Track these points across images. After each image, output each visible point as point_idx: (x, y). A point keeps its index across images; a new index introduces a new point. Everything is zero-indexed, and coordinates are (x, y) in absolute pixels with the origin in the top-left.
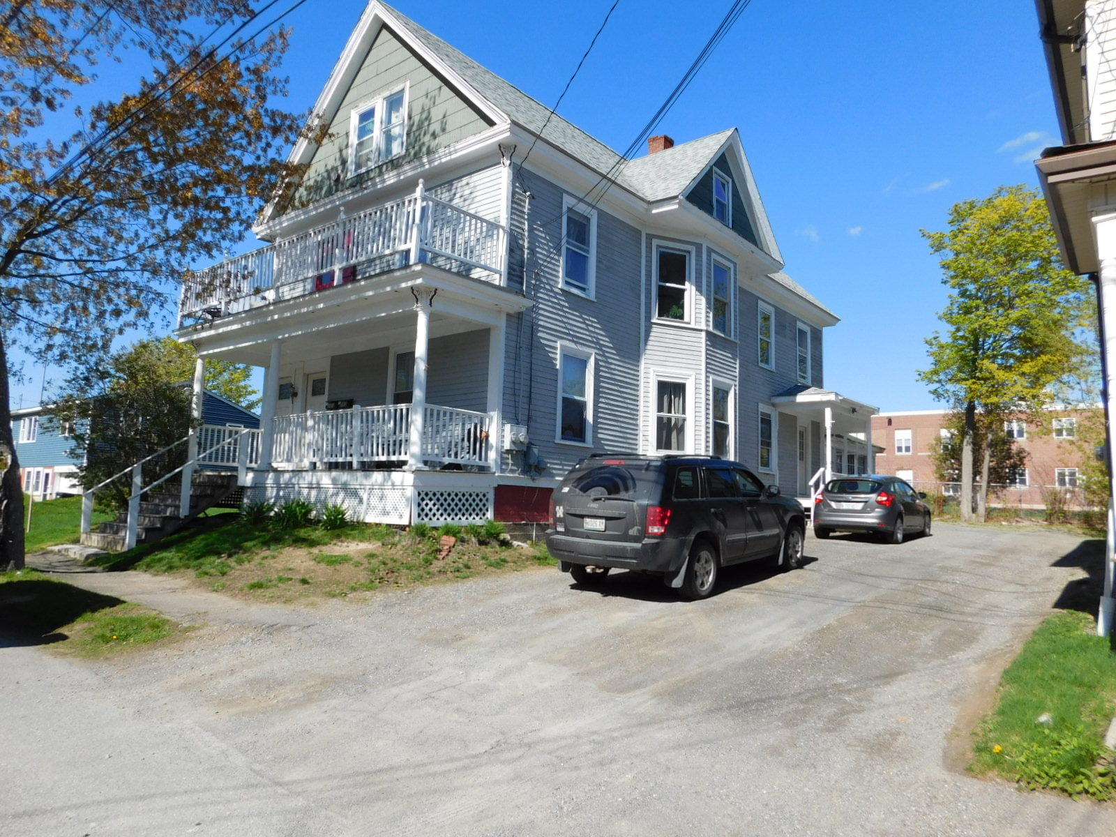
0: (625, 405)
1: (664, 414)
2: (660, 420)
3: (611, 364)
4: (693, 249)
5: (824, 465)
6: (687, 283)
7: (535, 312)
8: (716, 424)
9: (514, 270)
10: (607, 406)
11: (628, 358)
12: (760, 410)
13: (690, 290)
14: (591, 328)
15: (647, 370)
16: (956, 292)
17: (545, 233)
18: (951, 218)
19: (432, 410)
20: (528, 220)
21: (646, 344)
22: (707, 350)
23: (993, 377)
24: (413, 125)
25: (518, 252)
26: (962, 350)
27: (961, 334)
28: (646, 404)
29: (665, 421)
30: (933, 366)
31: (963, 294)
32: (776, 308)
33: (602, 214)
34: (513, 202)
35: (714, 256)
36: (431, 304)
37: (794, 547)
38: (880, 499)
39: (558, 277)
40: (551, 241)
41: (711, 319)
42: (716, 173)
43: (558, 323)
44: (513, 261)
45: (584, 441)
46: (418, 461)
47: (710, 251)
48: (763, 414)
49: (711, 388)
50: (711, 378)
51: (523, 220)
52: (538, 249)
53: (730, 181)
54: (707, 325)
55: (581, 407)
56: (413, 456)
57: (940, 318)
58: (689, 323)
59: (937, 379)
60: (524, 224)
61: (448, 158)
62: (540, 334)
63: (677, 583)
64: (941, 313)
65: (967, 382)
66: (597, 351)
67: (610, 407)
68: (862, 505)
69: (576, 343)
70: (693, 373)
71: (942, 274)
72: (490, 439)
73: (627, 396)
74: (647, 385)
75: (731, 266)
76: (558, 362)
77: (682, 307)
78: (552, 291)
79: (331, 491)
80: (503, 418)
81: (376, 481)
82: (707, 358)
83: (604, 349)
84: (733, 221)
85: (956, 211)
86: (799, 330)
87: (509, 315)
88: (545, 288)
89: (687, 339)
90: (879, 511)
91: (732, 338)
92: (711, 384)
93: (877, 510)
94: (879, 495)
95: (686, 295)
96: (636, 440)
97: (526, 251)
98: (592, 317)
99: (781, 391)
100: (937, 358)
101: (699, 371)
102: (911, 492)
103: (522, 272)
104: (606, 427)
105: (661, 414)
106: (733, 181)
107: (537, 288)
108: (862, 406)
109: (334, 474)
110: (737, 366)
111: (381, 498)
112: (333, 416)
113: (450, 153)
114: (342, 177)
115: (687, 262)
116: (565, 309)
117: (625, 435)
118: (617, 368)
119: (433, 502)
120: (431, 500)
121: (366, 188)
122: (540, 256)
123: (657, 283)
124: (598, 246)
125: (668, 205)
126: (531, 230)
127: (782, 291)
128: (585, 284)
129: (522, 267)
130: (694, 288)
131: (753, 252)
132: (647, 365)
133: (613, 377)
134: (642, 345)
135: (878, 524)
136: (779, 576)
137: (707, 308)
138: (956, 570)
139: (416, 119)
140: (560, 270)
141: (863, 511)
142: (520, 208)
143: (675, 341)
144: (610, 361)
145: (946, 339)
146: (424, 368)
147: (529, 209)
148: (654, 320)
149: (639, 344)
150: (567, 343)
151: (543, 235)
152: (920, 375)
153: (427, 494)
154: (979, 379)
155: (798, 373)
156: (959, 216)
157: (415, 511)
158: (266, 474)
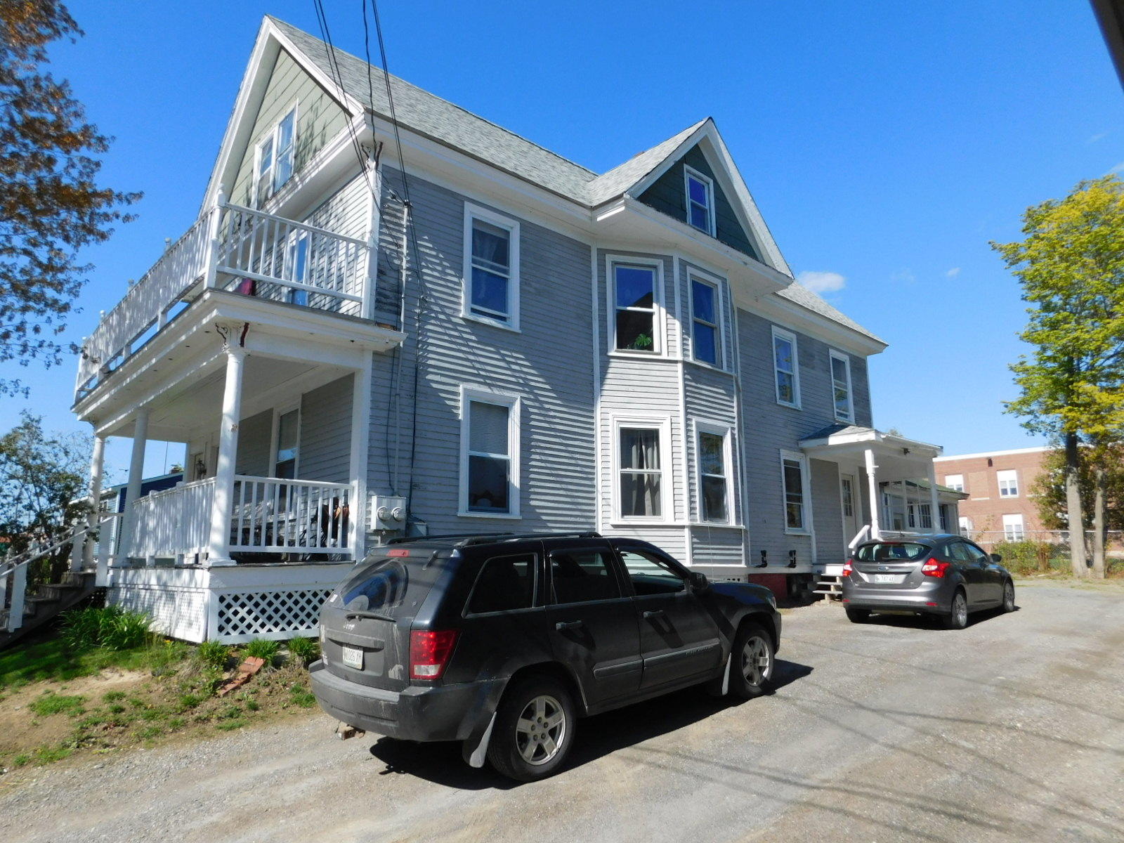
0: (573, 462)
1: (634, 470)
2: (625, 479)
3: (549, 410)
4: (660, 263)
5: (870, 522)
6: (655, 305)
7: (421, 349)
8: (704, 480)
9: (386, 297)
10: (543, 465)
11: (576, 402)
12: (782, 458)
13: (658, 313)
14: (514, 367)
15: (604, 416)
16: (1037, 306)
17: (439, 251)
18: (1024, 225)
19: (249, 485)
20: (407, 234)
21: (602, 384)
22: (685, 386)
23: (1094, 402)
24: (300, 146)
25: (394, 275)
26: (1053, 373)
27: (1049, 353)
28: (605, 459)
29: (634, 478)
30: (1022, 395)
31: (1047, 308)
32: (798, 334)
33: (526, 227)
34: (382, 213)
35: (690, 270)
36: (242, 344)
37: (755, 661)
38: (926, 568)
39: (459, 304)
40: (445, 260)
41: (690, 348)
42: (688, 171)
43: (460, 362)
44: (383, 285)
45: (507, 512)
46: (222, 554)
47: (684, 264)
48: (786, 462)
49: (694, 434)
50: (694, 420)
51: (399, 235)
52: (425, 270)
53: (711, 182)
54: (685, 355)
55: (503, 467)
56: (215, 547)
57: (1021, 338)
58: (659, 354)
59: (1028, 410)
60: (402, 239)
61: (317, 171)
62: (429, 377)
63: (476, 759)
64: (1022, 333)
65: (1061, 410)
66: (525, 395)
67: (549, 465)
68: (903, 576)
69: (489, 385)
70: (667, 415)
71: (1021, 289)
72: (350, 517)
73: (576, 450)
74: (604, 434)
75: (719, 282)
76: (460, 412)
77: (650, 335)
78: (450, 322)
80: (369, 489)
81: (185, 581)
82: (686, 396)
83: (536, 391)
84: (717, 229)
85: (1030, 216)
86: (834, 359)
87: (376, 354)
88: (437, 318)
89: (658, 373)
90: (927, 586)
91: (725, 370)
92: (694, 428)
93: (924, 583)
94: (926, 563)
95: (655, 319)
96: (594, 505)
97: (404, 273)
98: (517, 352)
99: (812, 433)
100: (1026, 386)
101: (675, 414)
102: (978, 555)
103: (399, 299)
104: (540, 490)
105: (628, 470)
106: (715, 182)
107: (424, 319)
108: (916, 446)
110: (735, 404)
111: (189, 604)
112: (165, 496)
113: (317, 165)
115: (654, 279)
116: (471, 344)
117: (576, 500)
118: (558, 414)
119: (246, 609)
120: (243, 606)
122: (429, 278)
123: (614, 306)
124: (522, 264)
125: (613, 207)
126: (413, 246)
127: (801, 313)
128: (505, 311)
129: (399, 292)
130: (663, 311)
131: (746, 264)
132: (604, 410)
133: (553, 426)
134: (597, 385)
135: (928, 603)
136: (723, 713)
137: (683, 334)
138: (1026, 691)
139: (303, 137)
140: (462, 295)
141: (905, 585)
142: (395, 220)
143: (640, 378)
144: (547, 406)
145: (1032, 362)
146: (231, 427)
147: (408, 221)
148: (612, 353)
149: (592, 384)
150: (475, 387)
151: (434, 253)
152: (1006, 406)
153: (236, 599)
154: (1077, 405)
155: (836, 410)
156: (1033, 221)
157: (215, 622)
158: (119, 571)
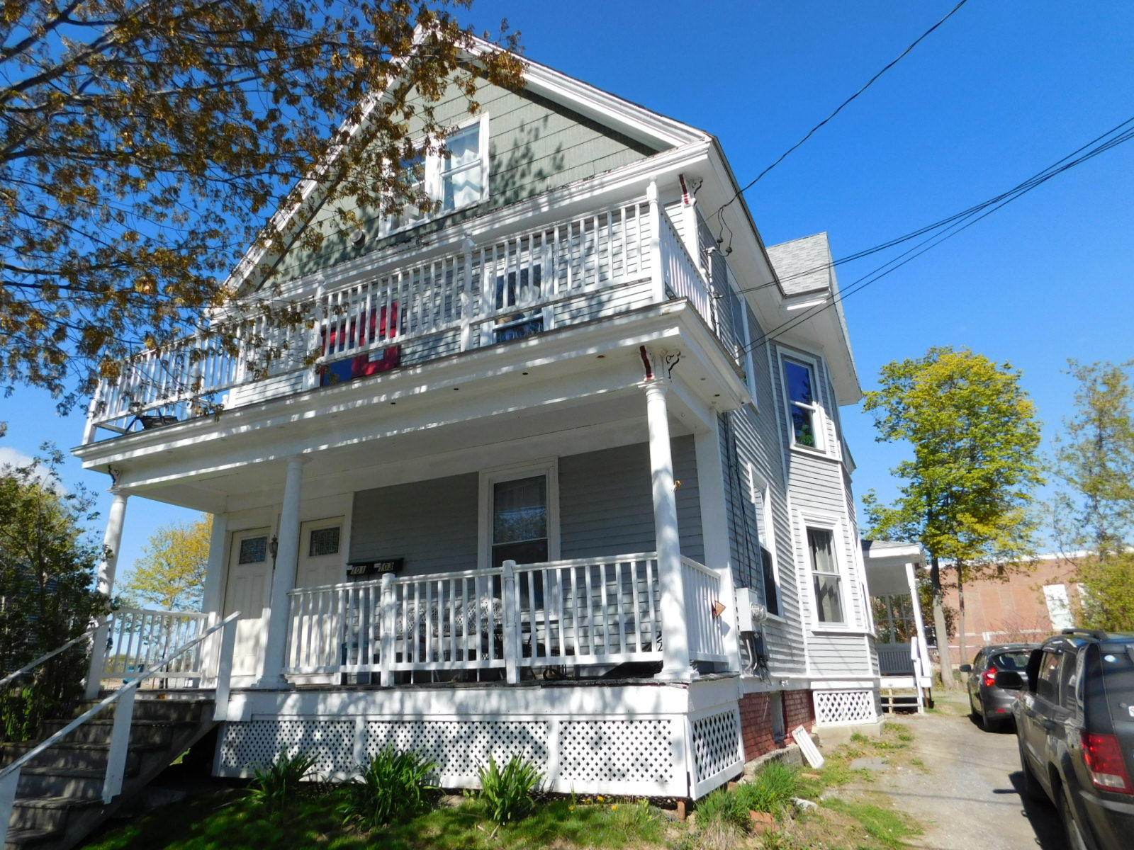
0: (789, 560)
1: (819, 572)
2: (816, 580)
3: (776, 501)
4: (814, 362)
5: (915, 633)
6: (814, 403)
11: (781, 494)
13: (818, 411)
14: (760, 449)
15: (794, 512)
21: (788, 478)
22: (844, 487)
24: (499, 165)
29: (820, 581)
34: (701, 256)
43: (744, 437)
45: (778, 613)
46: (686, 663)
54: (839, 456)
56: (673, 653)
58: (820, 452)
61: (587, 196)
70: (838, 517)
73: (787, 547)
74: (797, 531)
76: (752, 494)
77: (810, 433)
79: (453, 730)
80: (734, 578)
81: (581, 707)
87: (718, 416)
89: (825, 473)
95: (815, 417)
96: (799, 608)
98: (759, 433)
101: (843, 514)
104: (785, 591)
105: (816, 571)
109: (461, 694)
111: (597, 743)
112: (446, 584)
113: (592, 189)
114: (367, 238)
115: (811, 377)
116: (745, 418)
118: (778, 507)
119: (702, 741)
120: (700, 736)
121: (427, 244)
123: (787, 400)
125: (812, 299)
130: (821, 409)
132: (793, 505)
133: (779, 520)
134: (785, 478)
139: (505, 158)
143: (815, 475)
144: (774, 497)
148: (793, 447)
157: (693, 763)
158: (280, 698)
